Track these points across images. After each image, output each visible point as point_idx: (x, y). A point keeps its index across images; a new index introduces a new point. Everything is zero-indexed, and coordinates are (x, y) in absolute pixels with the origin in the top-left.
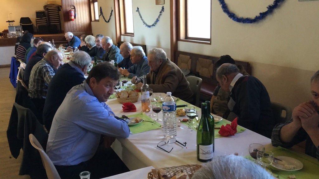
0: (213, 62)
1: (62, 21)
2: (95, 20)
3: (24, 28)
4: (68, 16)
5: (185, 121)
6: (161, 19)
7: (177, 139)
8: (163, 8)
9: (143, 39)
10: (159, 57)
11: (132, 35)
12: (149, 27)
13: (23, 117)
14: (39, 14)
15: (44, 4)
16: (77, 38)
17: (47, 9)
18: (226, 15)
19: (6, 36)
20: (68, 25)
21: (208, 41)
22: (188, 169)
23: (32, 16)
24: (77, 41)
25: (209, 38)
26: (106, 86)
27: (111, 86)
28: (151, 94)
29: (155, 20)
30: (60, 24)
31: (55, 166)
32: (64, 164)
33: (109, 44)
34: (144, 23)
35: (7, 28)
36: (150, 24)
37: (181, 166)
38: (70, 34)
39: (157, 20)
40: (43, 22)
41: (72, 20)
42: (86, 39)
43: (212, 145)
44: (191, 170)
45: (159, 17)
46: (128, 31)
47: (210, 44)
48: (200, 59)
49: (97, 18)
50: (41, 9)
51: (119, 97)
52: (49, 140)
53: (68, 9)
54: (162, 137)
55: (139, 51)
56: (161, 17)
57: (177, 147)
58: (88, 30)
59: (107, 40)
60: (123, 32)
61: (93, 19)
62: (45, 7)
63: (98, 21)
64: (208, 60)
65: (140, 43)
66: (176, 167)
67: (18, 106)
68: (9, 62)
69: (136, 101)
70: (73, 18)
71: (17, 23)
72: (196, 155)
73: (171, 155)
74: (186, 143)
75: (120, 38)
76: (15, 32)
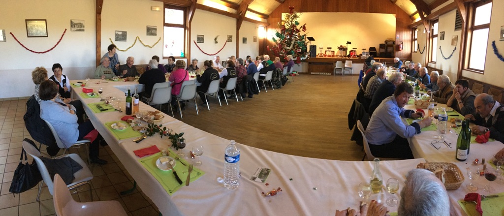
0: (484, 86)
1: (395, 50)
2: (414, 52)
3: (371, 53)
4: (398, 48)
5: (454, 127)
6: (453, 55)
7: (446, 140)
8: (456, 48)
9: (441, 66)
10: (444, 81)
11: (435, 63)
12: (446, 59)
13: (358, 108)
14: (381, 46)
15: (385, 40)
16: (401, 62)
17: (387, 43)
18: (496, 56)
19: (360, 58)
20: (397, 53)
21: (482, 72)
22: (446, 166)
23: (377, 47)
24: (401, 64)
25: (483, 70)
26: (404, 97)
27: (406, 97)
28: (435, 105)
29: (450, 55)
30: (393, 53)
31: (369, 143)
32: (373, 144)
33: (419, 67)
34: (443, 56)
35: (362, 53)
36: (447, 57)
37: (441, 163)
38: (398, 59)
39: (451, 55)
40: (383, 51)
41: (400, 50)
42: (406, 63)
43: (467, 150)
44: (448, 167)
45: (452, 53)
46: (433, 60)
47: (483, 74)
48: (475, 83)
49: (416, 50)
50: (383, 43)
51: (416, 104)
52: (368, 127)
53: (399, 43)
54: (436, 137)
55: (436, 74)
56: (454, 53)
57: (444, 146)
58: (409, 57)
59: (418, 64)
60: (430, 61)
61: (413, 51)
62: (385, 41)
63: (416, 52)
64: (480, 85)
65: (439, 69)
66: (438, 163)
67: (357, 102)
68: (359, 73)
69: (426, 108)
70: (401, 49)
71: (367, 50)
72: (455, 154)
73: (439, 151)
74: (450, 144)
75: (428, 64)
76: (365, 56)
